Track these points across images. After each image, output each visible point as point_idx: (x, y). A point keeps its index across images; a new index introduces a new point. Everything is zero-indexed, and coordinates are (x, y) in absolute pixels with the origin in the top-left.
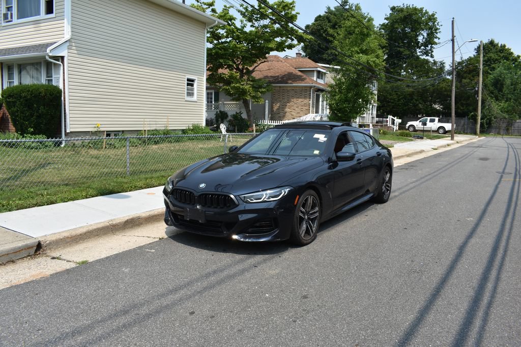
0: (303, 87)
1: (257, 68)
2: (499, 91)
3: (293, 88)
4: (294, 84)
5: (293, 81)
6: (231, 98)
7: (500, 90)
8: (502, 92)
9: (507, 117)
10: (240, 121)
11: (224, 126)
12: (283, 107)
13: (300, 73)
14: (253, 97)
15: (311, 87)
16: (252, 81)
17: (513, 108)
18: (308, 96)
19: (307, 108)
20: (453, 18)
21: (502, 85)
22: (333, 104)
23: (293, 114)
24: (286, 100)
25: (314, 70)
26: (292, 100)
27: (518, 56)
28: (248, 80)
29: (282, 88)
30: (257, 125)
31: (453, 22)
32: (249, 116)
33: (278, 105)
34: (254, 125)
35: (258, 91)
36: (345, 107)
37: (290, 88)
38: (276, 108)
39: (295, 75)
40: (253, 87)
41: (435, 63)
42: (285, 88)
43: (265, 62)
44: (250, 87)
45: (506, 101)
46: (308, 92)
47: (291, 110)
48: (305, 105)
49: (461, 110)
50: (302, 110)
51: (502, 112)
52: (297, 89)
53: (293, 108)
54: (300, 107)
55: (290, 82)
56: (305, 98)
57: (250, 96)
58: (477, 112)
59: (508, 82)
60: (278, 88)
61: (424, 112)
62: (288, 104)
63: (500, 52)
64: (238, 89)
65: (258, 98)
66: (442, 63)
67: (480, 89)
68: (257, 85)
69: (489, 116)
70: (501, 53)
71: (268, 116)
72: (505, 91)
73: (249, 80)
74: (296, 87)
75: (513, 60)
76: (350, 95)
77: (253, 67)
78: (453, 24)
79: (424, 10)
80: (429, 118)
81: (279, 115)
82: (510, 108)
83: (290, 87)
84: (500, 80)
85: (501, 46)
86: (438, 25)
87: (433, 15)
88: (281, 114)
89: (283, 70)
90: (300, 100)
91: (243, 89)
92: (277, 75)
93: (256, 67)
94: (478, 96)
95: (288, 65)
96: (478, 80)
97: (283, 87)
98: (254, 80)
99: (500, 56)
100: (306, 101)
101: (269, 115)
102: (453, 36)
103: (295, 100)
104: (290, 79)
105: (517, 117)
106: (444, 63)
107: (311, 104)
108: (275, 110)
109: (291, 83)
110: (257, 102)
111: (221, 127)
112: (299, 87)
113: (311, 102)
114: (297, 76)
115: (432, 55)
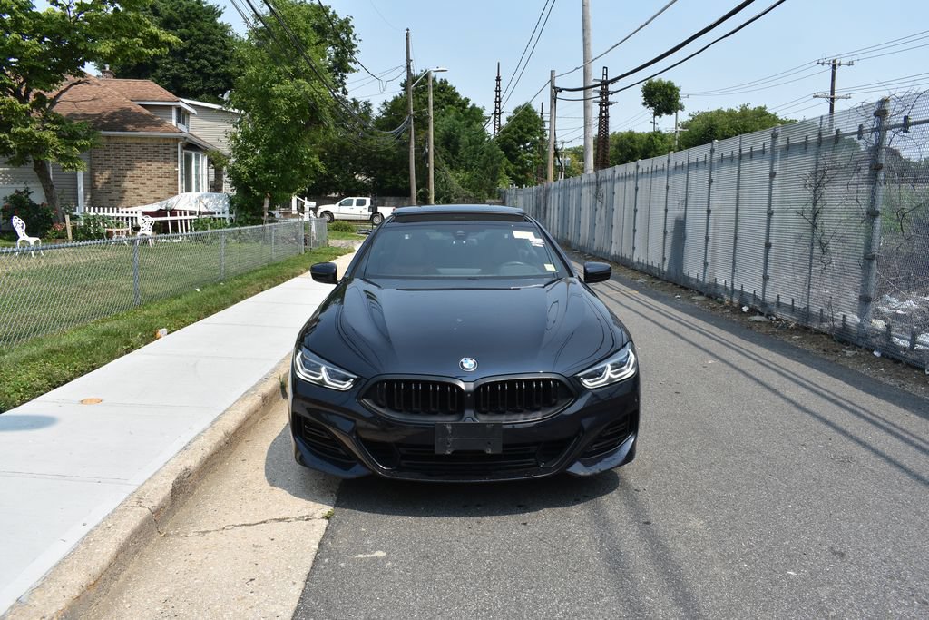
0: (160, 138)
1: (65, 94)
2: (453, 154)
3: (138, 141)
4: (141, 133)
5: (139, 126)
6: (7, 159)
7: (455, 152)
8: (457, 155)
9: (472, 195)
10: (30, 209)
11: (21, 222)
12: (118, 178)
13: (146, 112)
14: (63, 158)
15: (177, 140)
16: (53, 123)
17: (479, 181)
18: (171, 157)
19: (171, 180)
20: (408, 30)
21: (457, 144)
22: (244, 173)
23: (141, 193)
24: (123, 166)
25: (171, 106)
26: (139, 165)
27: (465, 99)
28: (45, 119)
29: (112, 141)
30: (74, 218)
31: (407, 35)
32: (50, 197)
33: (106, 174)
34: (67, 217)
35: (72, 145)
36: (268, 180)
37: (132, 141)
38: (101, 181)
39: (136, 114)
40: (59, 135)
41: (356, 103)
42: (119, 140)
43: (79, 82)
44: (54, 136)
45: (466, 170)
46: (172, 150)
47: (135, 186)
48: (167, 175)
49: (402, 184)
50: (160, 184)
51: (463, 187)
52: (148, 141)
53: (140, 180)
54: (156, 179)
55: (130, 127)
56: (166, 160)
57: (56, 154)
58: (428, 187)
59: (464, 139)
60: (105, 140)
61: (344, 188)
62: (129, 173)
63: (439, 91)
64: (27, 139)
65: (72, 160)
66: (368, 105)
67: (432, 150)
68: (70, 131)
69: (447, 193)
70: (442, 93)
71: (85, 198)
72: (462, 154)
73: (49, 121)
74: (145, 138)
75: (460, 105)
76: (277, 156)
77: (55, 92)
78: (407, 39)
79: (331, 10)
80: (355, 199)
81: (109, 196)
82: (475, 181)
83: (131, 137)
84: (453, 137)
85: (441, 82)
86: (354, 39)
87: (347, 21)
88: (115, 194)
89: (108, 102)
90: (155, 165)
91: (40, 139)
92: (96, 112)
93: (62, 92)
94: (428, 162)
95: (117, 93)
96: (428, 135)
97: (114, 137)
98: (58, 120)
99: (441, 98)
100: (168, 167)
101: (85, 195)
102: (409, 60)
103: (144, 165)
104: (129, 122)
105: (487, 195)
106: (370, 105)
107: (179, 172)
108: (100, 186)
109: (133, 131)
110: (72, 168)
111: (14, 224)
112: (152, 138)
113: (179, 169)
114: (142, 115)
115: (344, 89)
